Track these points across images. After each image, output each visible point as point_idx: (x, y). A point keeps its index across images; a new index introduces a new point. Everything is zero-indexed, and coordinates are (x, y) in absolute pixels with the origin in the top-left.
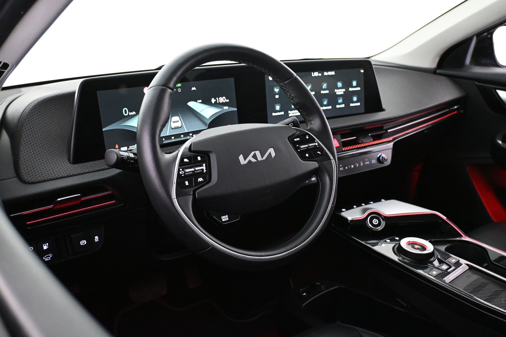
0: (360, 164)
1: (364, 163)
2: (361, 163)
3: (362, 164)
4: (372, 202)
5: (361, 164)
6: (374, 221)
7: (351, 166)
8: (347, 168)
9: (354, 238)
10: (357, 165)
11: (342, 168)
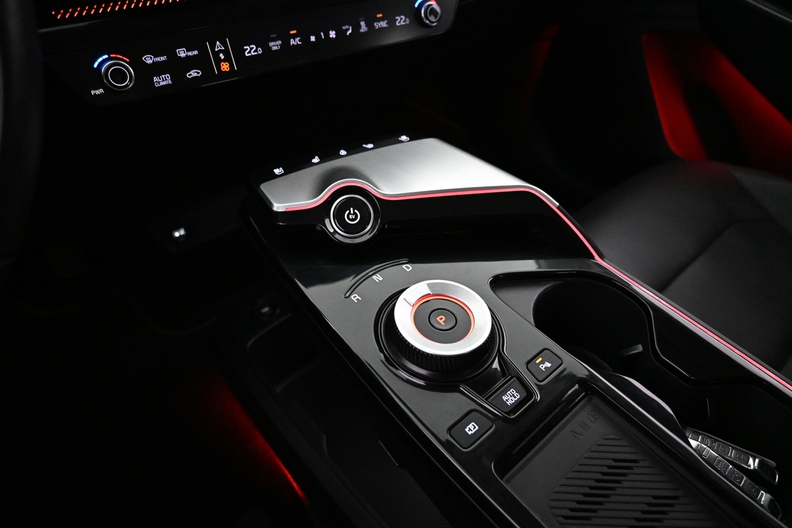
0: (356, 27)
1: (369, 25)
2: (363, 23)
3: (364, 28)
4: (370, 146)
5: (360, 27)
6: (350, 213)
7: (327, 35)
8: (313, 39)
9: (297, 281)
10: (348, 29)
11: (297, 39)
